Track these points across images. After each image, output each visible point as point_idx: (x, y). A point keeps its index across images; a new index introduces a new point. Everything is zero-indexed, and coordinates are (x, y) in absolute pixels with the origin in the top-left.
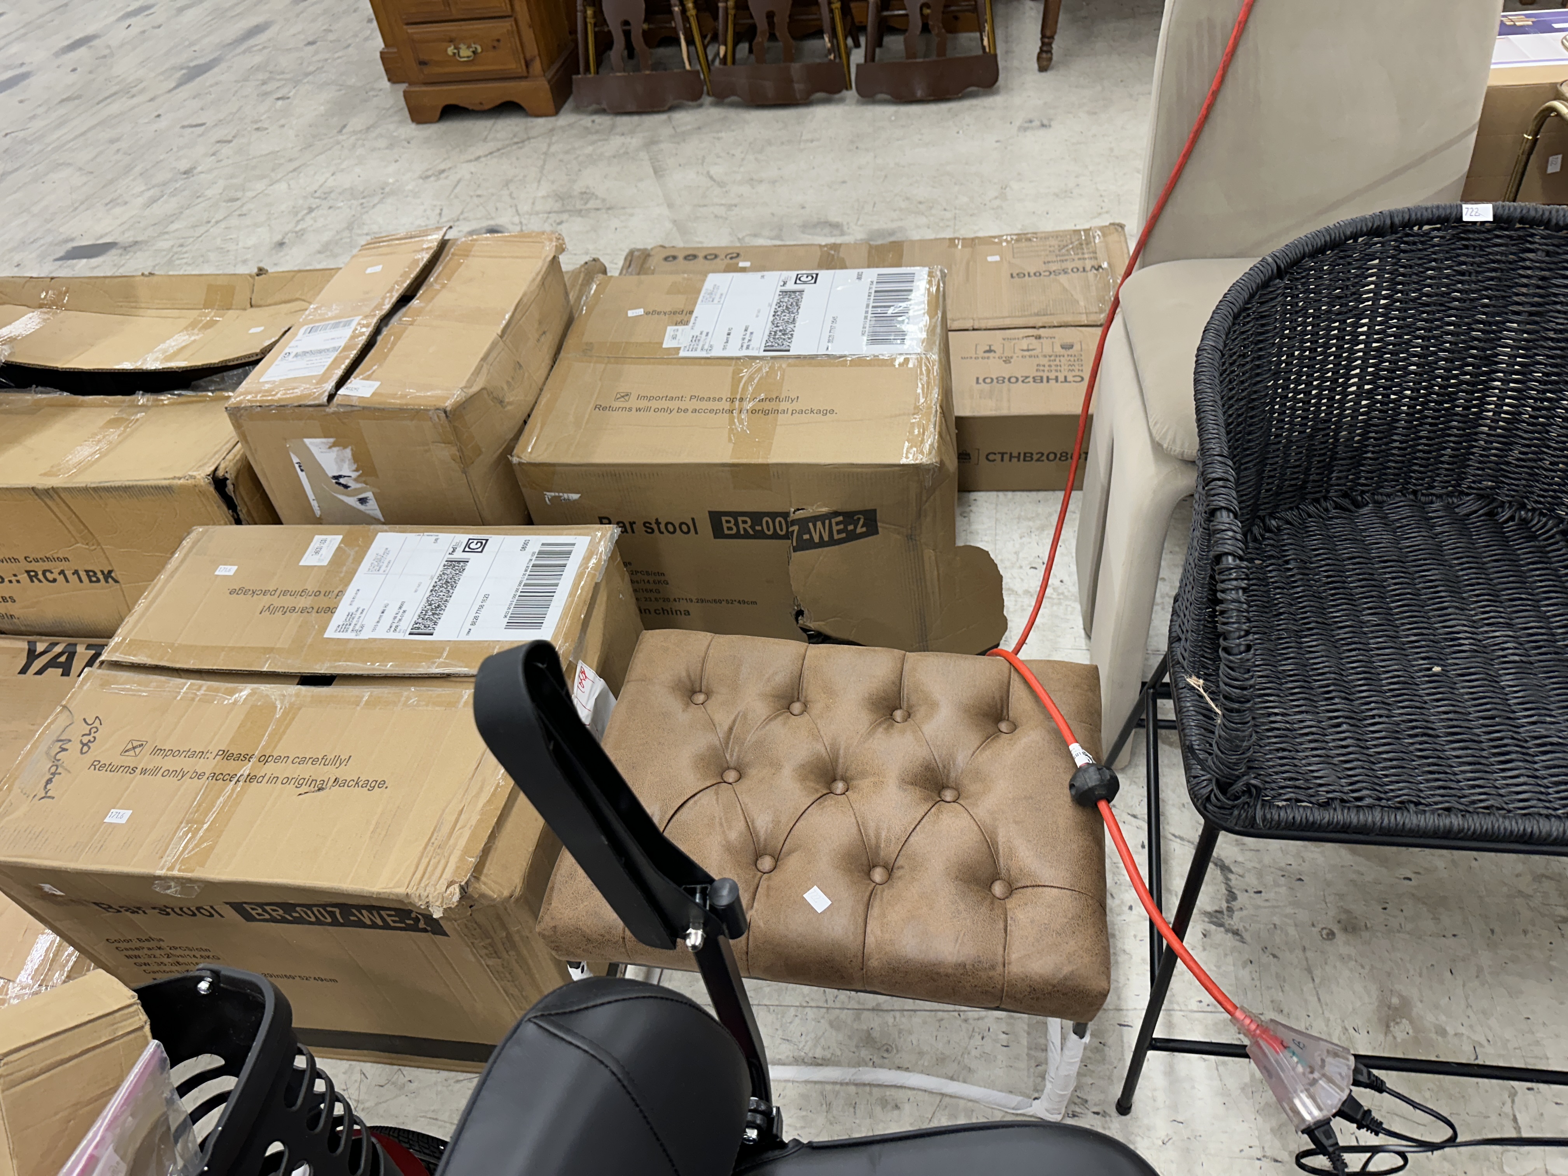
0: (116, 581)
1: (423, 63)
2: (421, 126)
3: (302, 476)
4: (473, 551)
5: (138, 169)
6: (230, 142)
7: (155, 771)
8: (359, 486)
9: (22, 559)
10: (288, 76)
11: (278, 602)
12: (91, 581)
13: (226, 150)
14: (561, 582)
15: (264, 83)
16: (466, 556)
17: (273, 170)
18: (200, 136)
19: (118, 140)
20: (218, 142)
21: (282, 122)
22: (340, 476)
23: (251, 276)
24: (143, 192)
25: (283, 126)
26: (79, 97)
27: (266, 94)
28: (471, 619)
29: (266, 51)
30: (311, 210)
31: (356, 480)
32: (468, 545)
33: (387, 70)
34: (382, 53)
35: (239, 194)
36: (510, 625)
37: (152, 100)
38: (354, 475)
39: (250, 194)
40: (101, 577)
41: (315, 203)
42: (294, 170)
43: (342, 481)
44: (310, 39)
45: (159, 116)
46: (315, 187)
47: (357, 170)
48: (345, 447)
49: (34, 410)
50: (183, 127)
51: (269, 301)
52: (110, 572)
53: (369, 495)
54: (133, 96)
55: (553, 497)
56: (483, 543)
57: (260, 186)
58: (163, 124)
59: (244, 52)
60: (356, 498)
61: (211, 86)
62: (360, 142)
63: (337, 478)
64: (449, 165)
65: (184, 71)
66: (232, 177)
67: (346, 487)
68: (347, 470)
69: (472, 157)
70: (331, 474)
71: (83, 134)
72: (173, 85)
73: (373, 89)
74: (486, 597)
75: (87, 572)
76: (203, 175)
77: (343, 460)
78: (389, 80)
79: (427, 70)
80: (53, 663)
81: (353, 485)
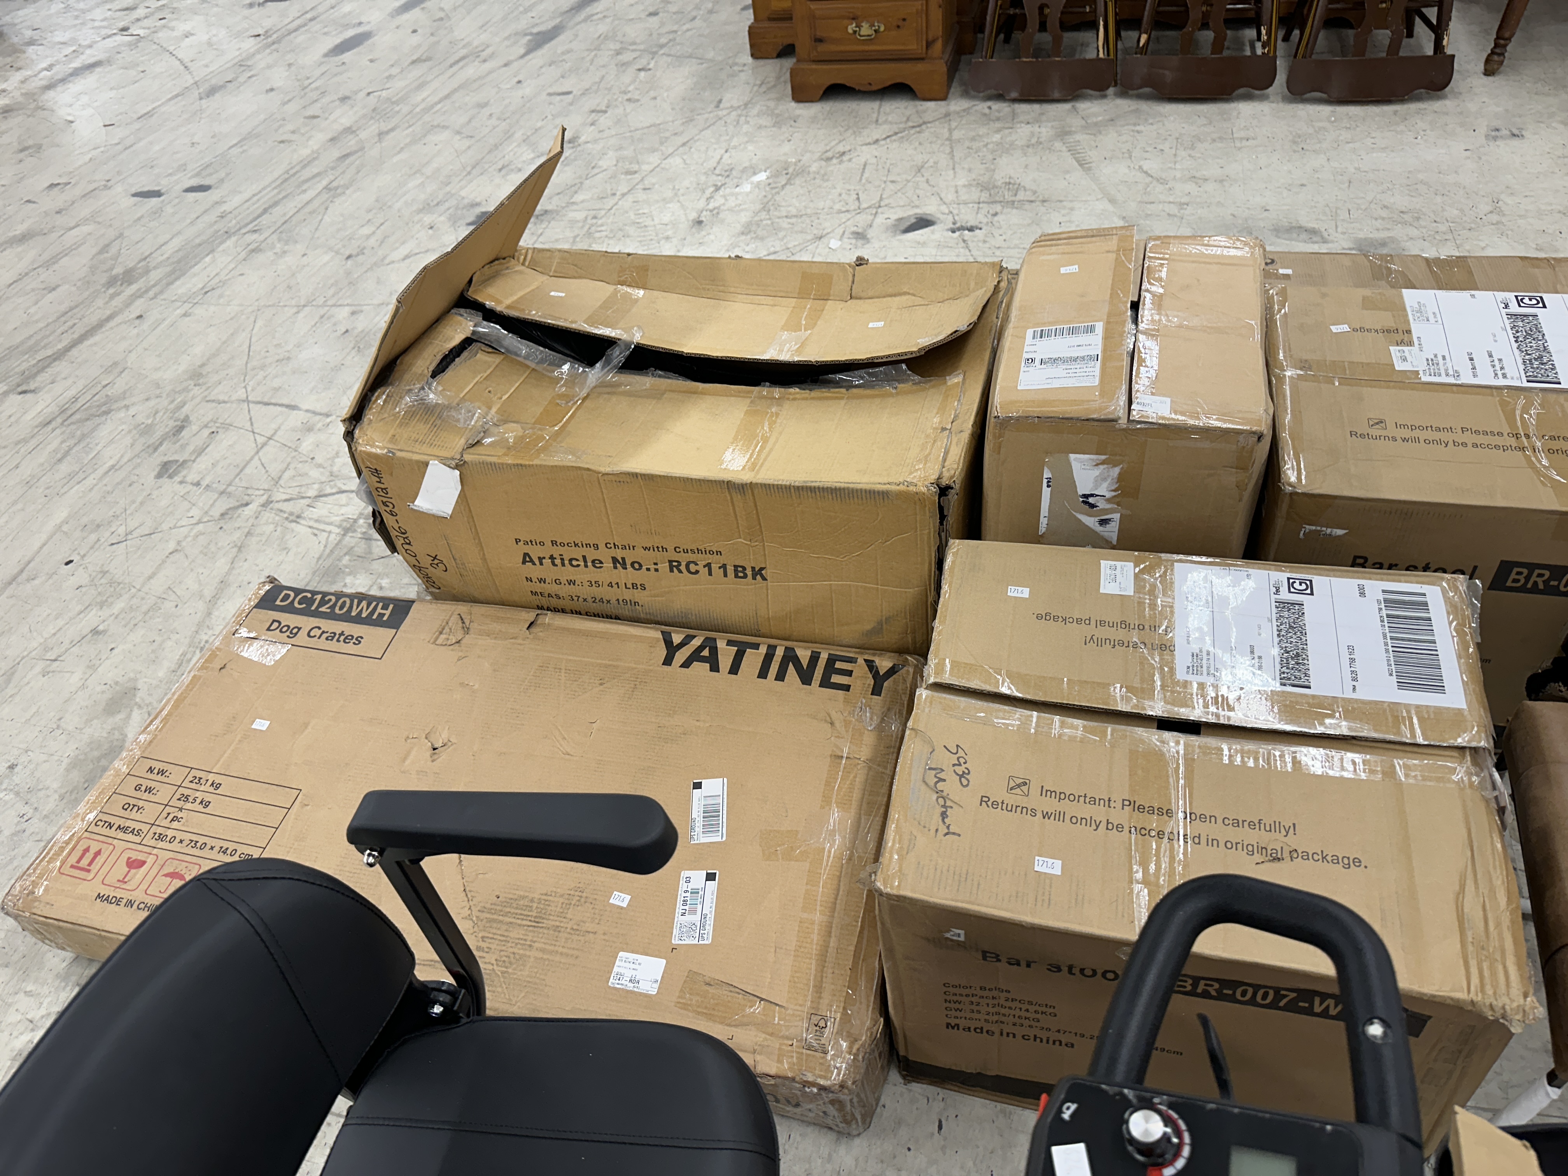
0: (764, 579)
1: (819, 40)
2: (802, 105)
3: (1046, 492)
6: (605, 112)
7: (1060, 816)
8: (1109, 506)
9: (671, 548)
12: (736, 576)
13: (604, 121)
14: (1438, 640)
16: (1296, 598)
17: (662, 143)
18: (571, 104)
19: (486, 104)
20: (593, 111)
21: (652, 94)
22: (1092, 495)
23: (849, 265)
25: (655, 98)
26: (428, 59)
27: (625, 64)
30: (717, 189)
31: (1109, 501)
32: (1291, 585)
33: (752, 46)
34: (750, 27)
35: (635, 167)
36: (1403, 685)
37: (506, 65)
38: (1109, 495)
39: (646, 168)
40: (749, 572)
41: (719, 181)
42: (684, 144)
43: (1091, 500)
44: (651, 10)
45: (519, 82)
46: (712, 163)
47: (750, 147)
49: (656, 395)
50: (550, 94)
51: (870, 294)
52: (762, 569)
53: (1116, 516)
55: (1311, 531)
57: (654, 159)
58: (527, 90)
59: (585, 20)
60: (1097, 519)
61: (563, 53)
63: (1086, 496)
64: (848, 148)
65: (529, 38)
66: (621, 148)
67: (1092, 506)
68: (1104, 490)
69: (869, 140)
70: (1080, 492)
71: (447, 97)
72: (522, 51)
73: (736, 64)
74: (1350, 648)
75: (736, 567)
78: (752, 55)
79: (821, 48)
81: (1102, 504)
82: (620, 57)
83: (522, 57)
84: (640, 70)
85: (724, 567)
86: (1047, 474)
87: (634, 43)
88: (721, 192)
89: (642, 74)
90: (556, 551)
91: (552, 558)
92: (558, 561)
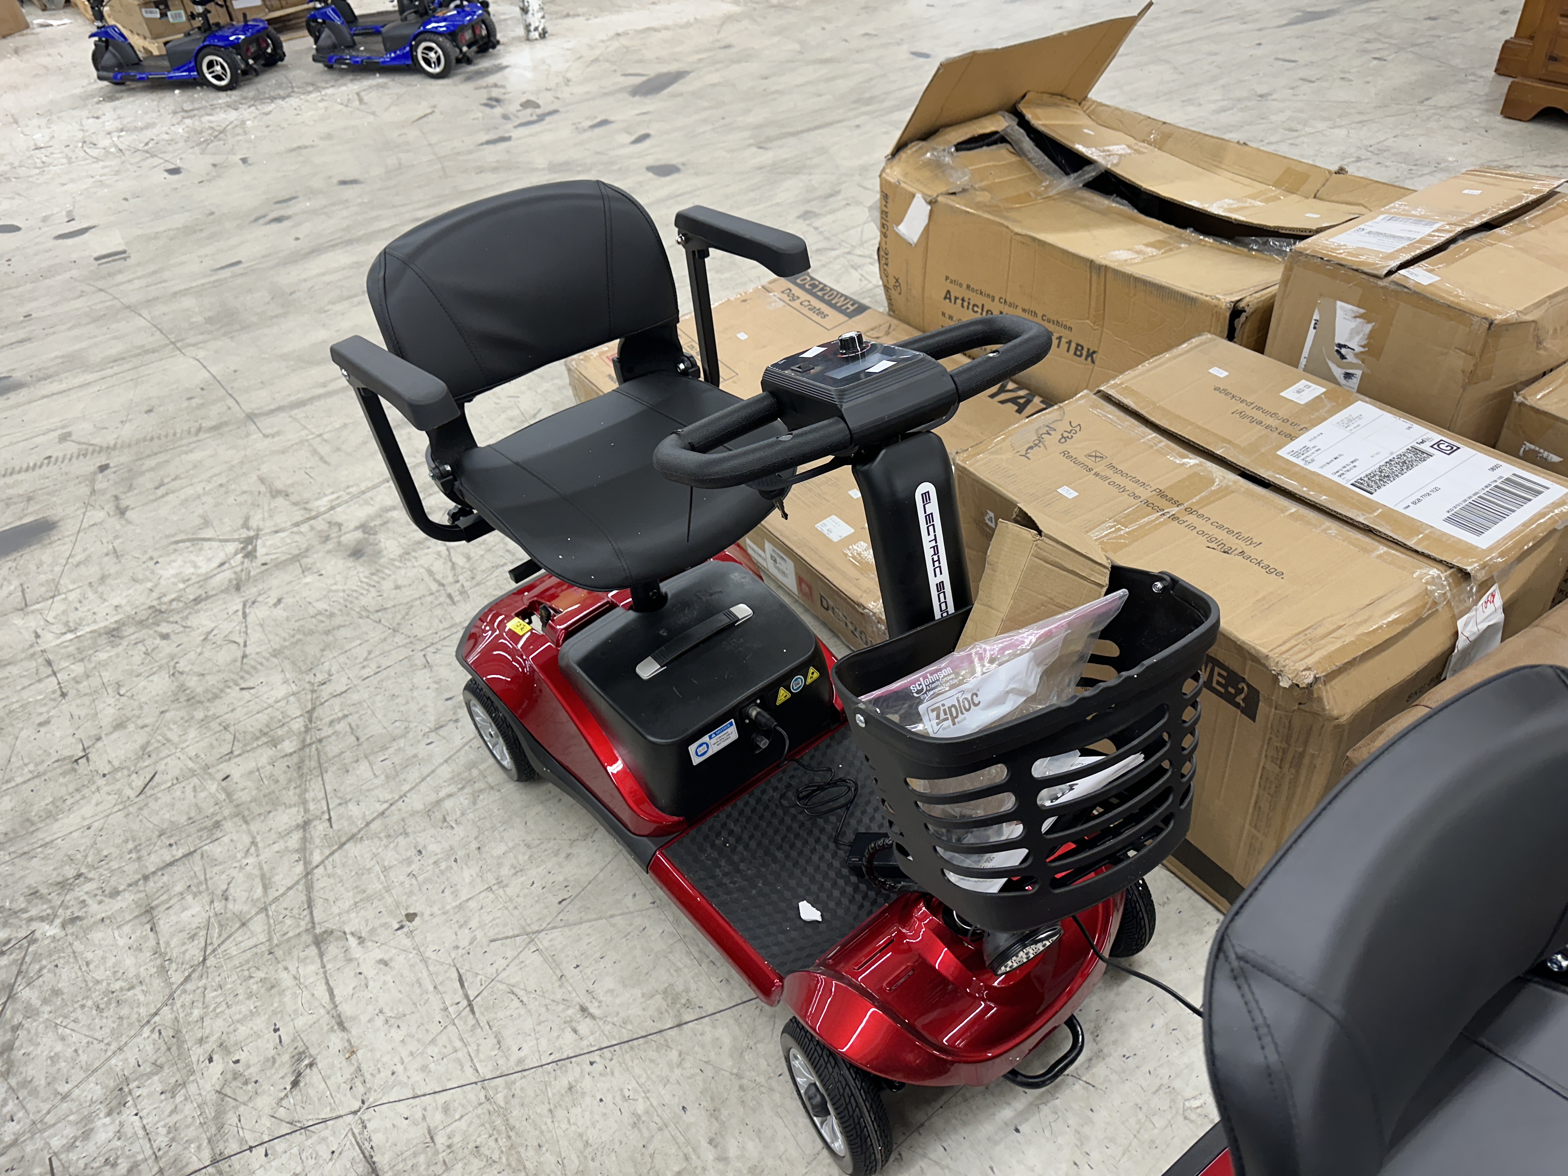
0: (1093, 362)
1: (1553, 59)
2: (1507, 120)
3: (1312, 332)
4: (1441, 450)
5: (1221, 82)
6: (1313, 82)
7: (1105, 478)
8: (1355, 361)
9: (1040, 315)
10: (1394, 42)
11: (1250, 412)
12: (1075, 354)
13: (1306, 88)
14: (1518, 511)
15: (1368, 41)
16: (1432, 451)
17: (1340, 117)
18: (1288, 70)
19: (1216, 54)
20: (1302, 79)
21: (1369, 79)
22: (1345, 346)
23: (1330, 172)
24: (1218, 101)
25: (1368, 82)
26: (1201, 12)
27: (1365, 51)
28: (1414, 498)
29: (1384, 15)
30: (1359, 159)
31: (1357, 355)
32: (1438, 444)
33: (1500, 60)
34: (1506, 42)
35: (1299, 127)
36: (1449, 520)
37: (1259, 30)
38: (1358, 349)
39: (1308, 130)
40: (1085, 353)
41: (1364, 154)
42: (1360, 122)
43: (1343, 351)
44: (1432, 15)
45: (1259, 44)
46: (1372, 142)
47: (1421, 140)
48: (1369, 322)
49: (1104, 213)
50: (1277, 59)
51: (1333, 198)
52: (1094, 352)
53: (1358, 373)
54: (1245, 23)
55: (1530, 450)
56: (1453, 449)
57: (1321, 126)
58: (1259, 52)
59: (1362, 11)
60: (1343, 371)
61: (1318, 32)
62: (1437, 117)
63: (1340, 346)
64: (1519, 164)
65: (1299, 14)
66: (1301, 111)
67: (1343, 357)
68: (1356, 343)
69: (1549, 164)
70: (1337, 341)
71: (1189, 42)
72: (1284, 22)
73: (1473, 74)
74: (1437, 489)
75: (1078, 345)
76: (1275, 103)
77: (1358, 333)
78: (1496, 71)
79: (1553, 67)
80: (1013, 401)
81: (1350, 358)
82: (1366, 45)
83: (1279, 27)
84: (1375, 58)
85: (1069, 343)
86: (1316, 316)
87: (1390, 37)
88: (1359, 164)
89: (1375, 62)
90: (968, 295)
91: (963, 300)
92: (966, 304)
